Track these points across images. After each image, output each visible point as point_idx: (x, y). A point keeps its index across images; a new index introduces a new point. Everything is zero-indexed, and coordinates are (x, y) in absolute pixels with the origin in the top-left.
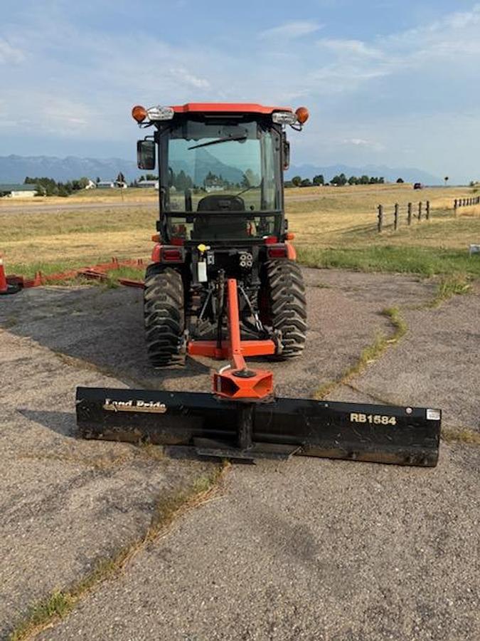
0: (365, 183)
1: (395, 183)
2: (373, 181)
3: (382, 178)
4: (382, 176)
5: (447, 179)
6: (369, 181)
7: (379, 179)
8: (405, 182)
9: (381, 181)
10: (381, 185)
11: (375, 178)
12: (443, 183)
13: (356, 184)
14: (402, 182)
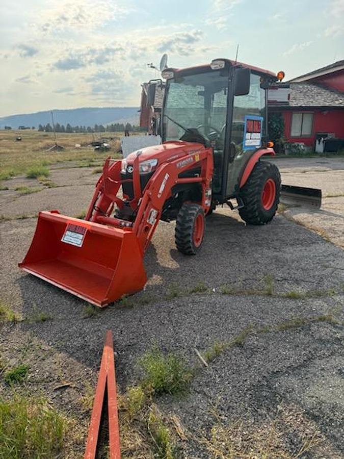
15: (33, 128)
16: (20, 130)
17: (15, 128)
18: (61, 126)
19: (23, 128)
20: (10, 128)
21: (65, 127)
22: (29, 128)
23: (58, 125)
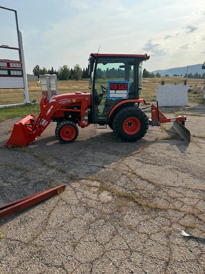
15: (182, 76)
16: (174, 77)
17: (171, 75)
18: (199, 74)
19: (176, 75)
20: (168, 76)
21: (201, 75)
22: (179, 76)
23: (197, 74)
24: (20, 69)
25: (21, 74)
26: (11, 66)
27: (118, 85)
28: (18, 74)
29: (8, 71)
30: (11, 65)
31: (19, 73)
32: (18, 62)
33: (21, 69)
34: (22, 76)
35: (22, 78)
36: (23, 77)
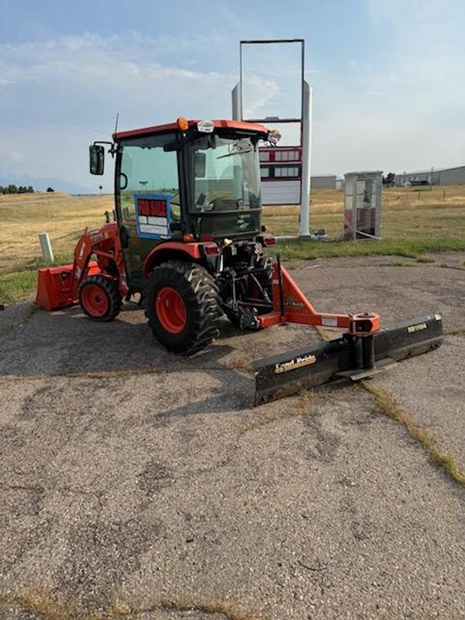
0: (14, 193)
1: (46, 192)
2: (22, 191)
3: (30, 188)
4: (30, 186)
5: (101, 188)
6: (18, 190)
7: (27, 188)
8: (55, 191)
9: (30, 190)
10: (32, 194)
11: (23, 187)
12: (98, 191)
13: (4, 193)
14: (53, 191)
24: (296, 163)
25: (297, 174)
26: (277, 159)
27: (150, 204)
28: (291, 174)
29: (270, 170)
30: (278, 156)
31: (292, 172)
32: (295, 149)
33: (299, 163)
34: (299, 177)
35: (299, 182)
36: (301, 180)
